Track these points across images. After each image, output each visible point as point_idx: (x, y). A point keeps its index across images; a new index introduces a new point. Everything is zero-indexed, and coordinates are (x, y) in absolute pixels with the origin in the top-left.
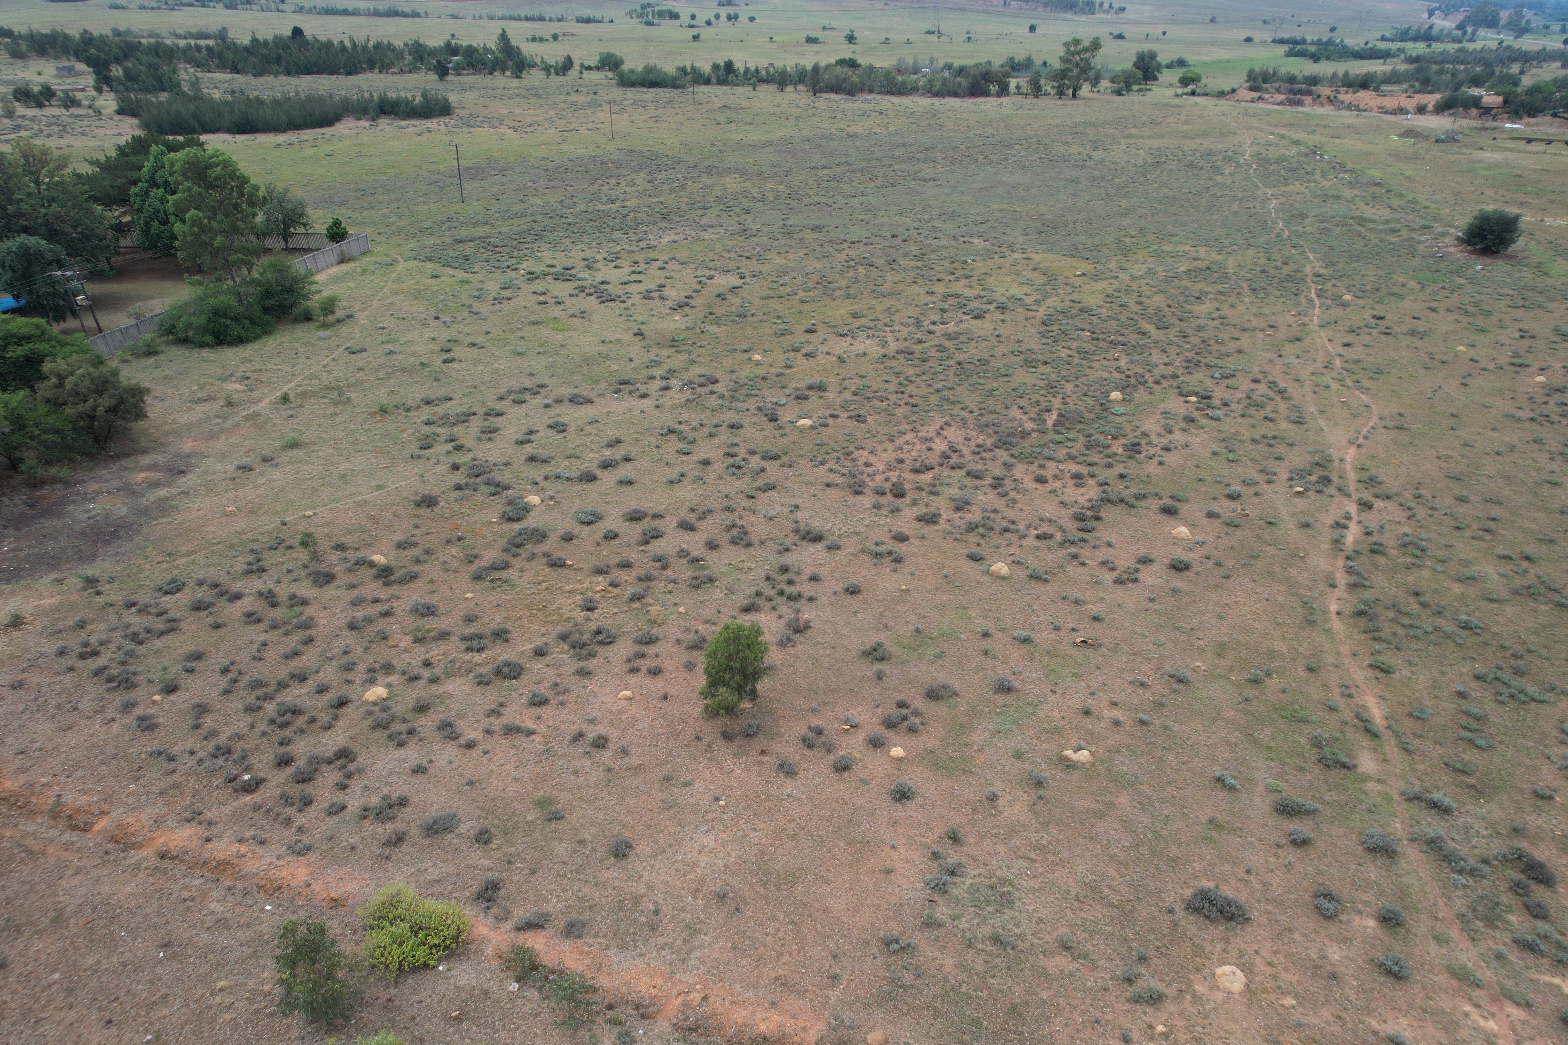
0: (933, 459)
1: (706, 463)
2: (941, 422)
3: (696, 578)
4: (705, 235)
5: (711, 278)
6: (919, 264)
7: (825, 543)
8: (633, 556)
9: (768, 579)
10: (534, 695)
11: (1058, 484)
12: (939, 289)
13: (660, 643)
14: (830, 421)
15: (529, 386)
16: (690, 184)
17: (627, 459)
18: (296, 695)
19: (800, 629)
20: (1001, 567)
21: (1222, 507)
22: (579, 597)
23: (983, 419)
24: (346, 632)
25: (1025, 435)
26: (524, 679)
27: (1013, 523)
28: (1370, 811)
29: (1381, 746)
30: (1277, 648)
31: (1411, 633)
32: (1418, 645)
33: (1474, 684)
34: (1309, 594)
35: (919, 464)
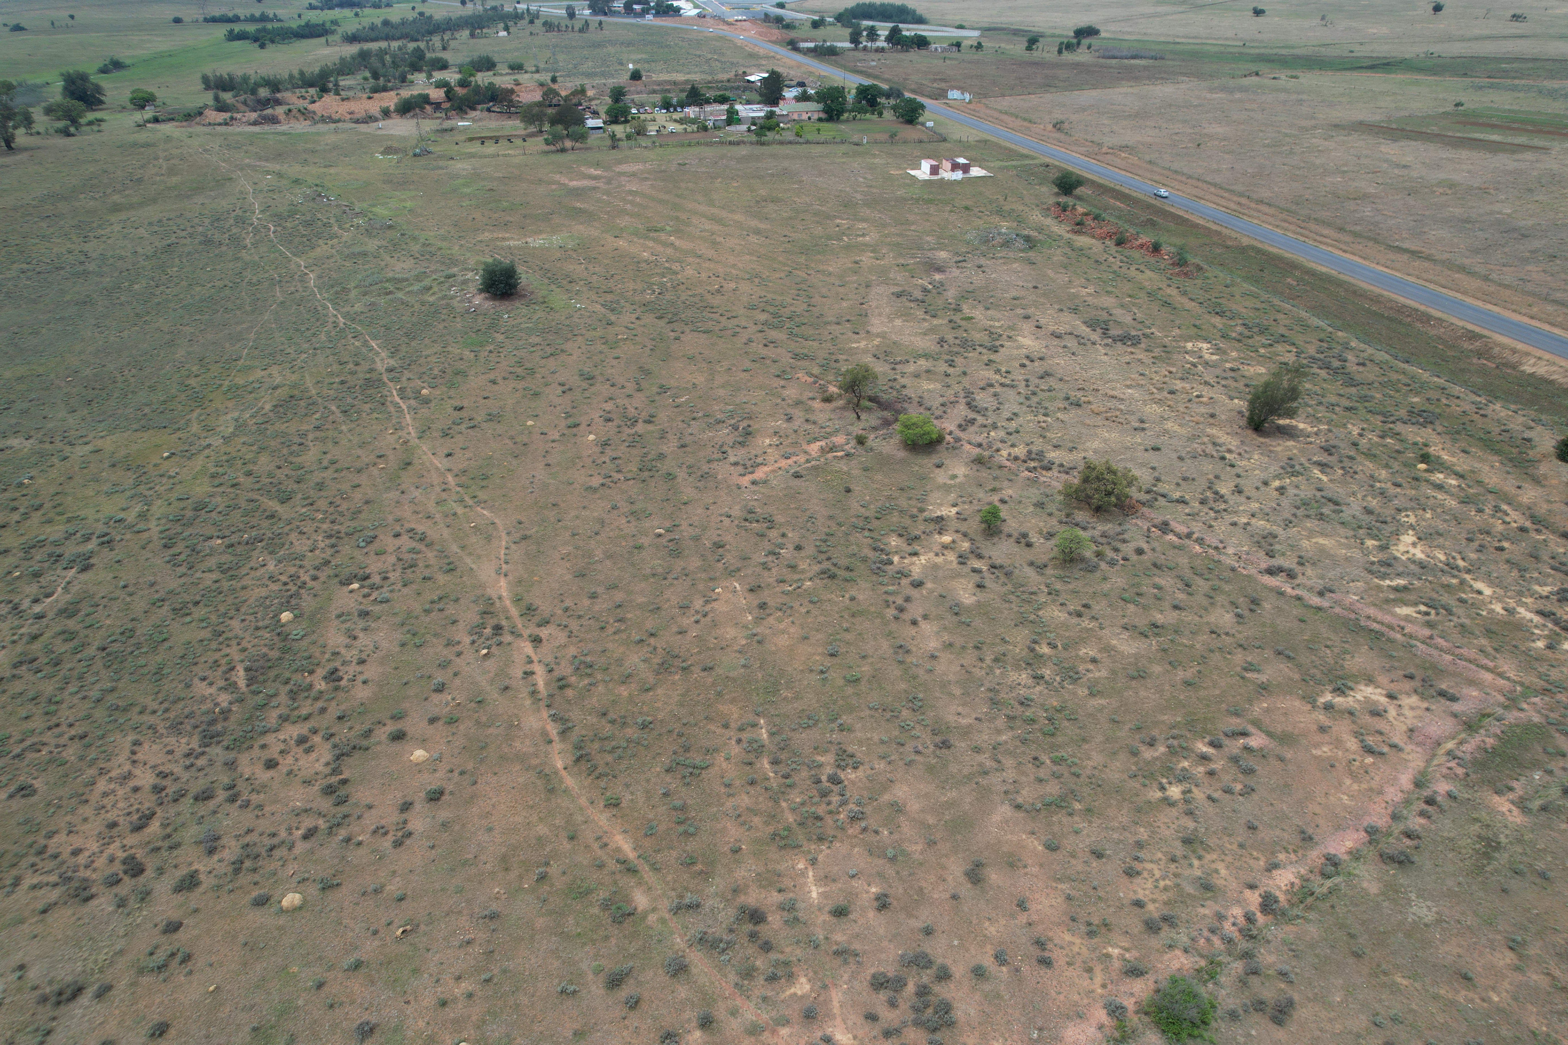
0: (148, 802)
2: (127, 745)
7: (88, 993)
11: (289, 760)
20: (291, 899)
21: (436, 705)
23: (172, 715)
25: (226, 714)
27: (274, 835)
28: (660, 941)
29: (642, 878)
30: (541, 833)
31: (616, 755)
32: (624, 764)
33: (668, 778)
34: (538, 761)
35: (136, 817)
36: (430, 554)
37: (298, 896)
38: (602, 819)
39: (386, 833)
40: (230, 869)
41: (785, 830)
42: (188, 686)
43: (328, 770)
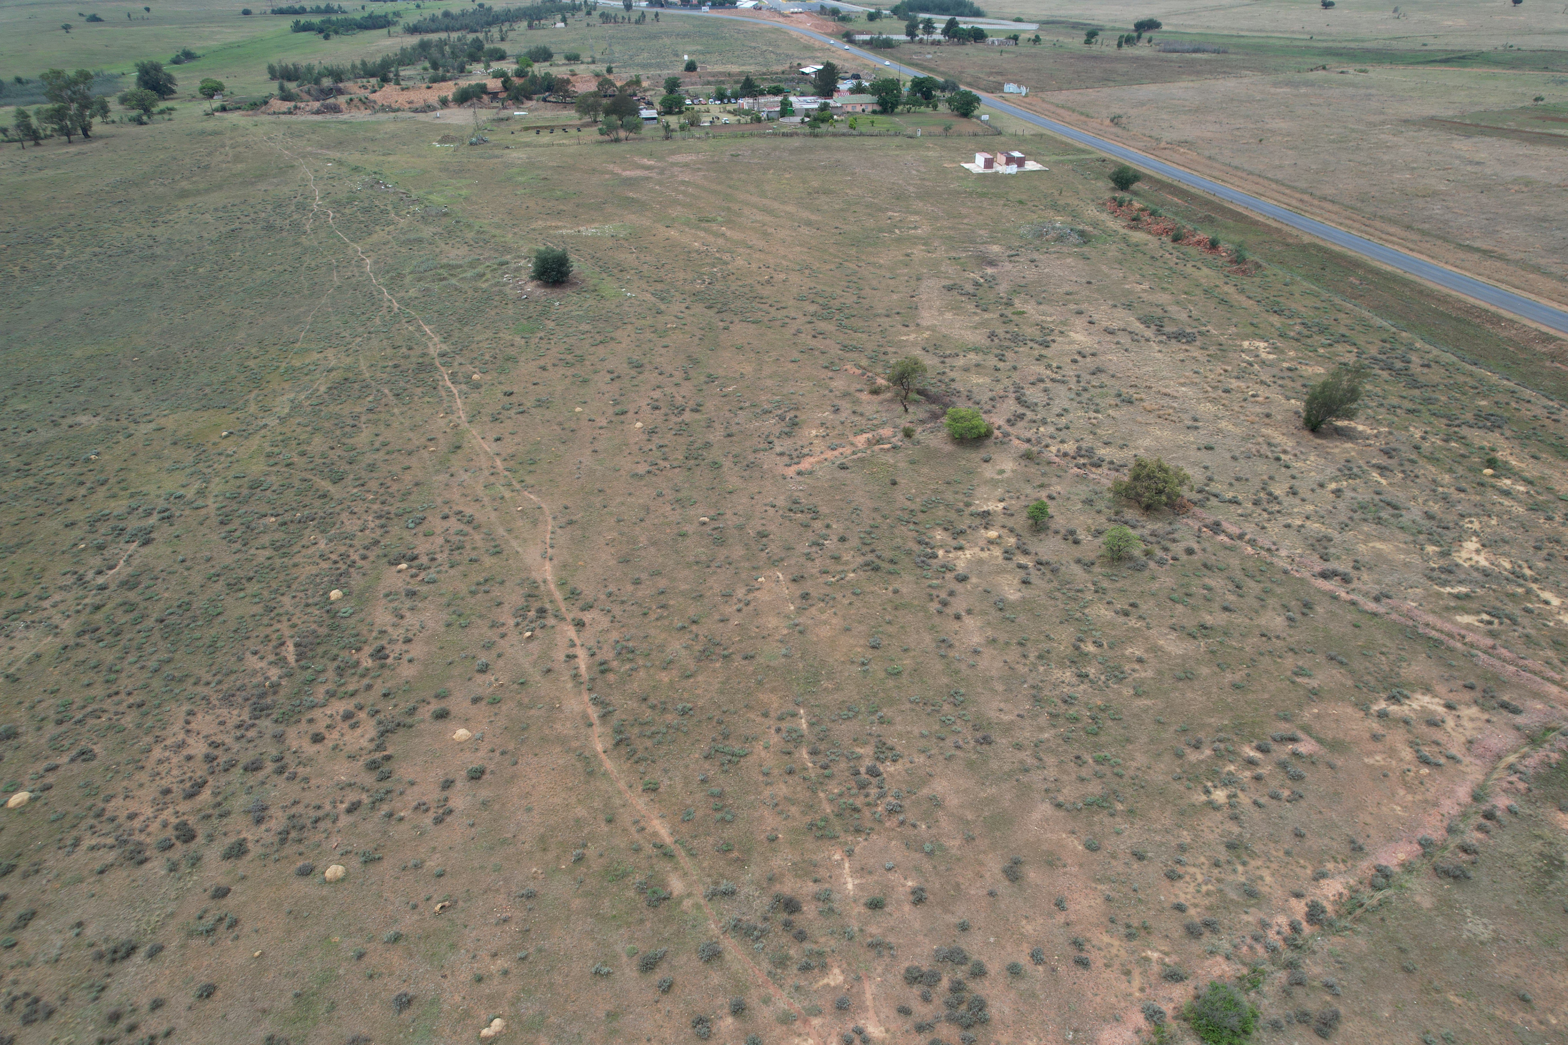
0: (200, 770)
2: (182, 715)
7: (141, 953)
11: (335, 735)
12: (77, 514)
20: (334, 871)
21: (479, 686)
25: (275, 687)
27: (319, 807)
28: (694, 927)
29: (678, 863)
30: (580, 815)
31: (655, 740)
32: (664, 749)
33: (707, 765)
34: (578, 744)
35: (188, 784)
36: (478, 537)
37: (340, 868)
38: (640, 803)
39: (427, 810)
40: (277, 839)
41: (822, 820)
42: (240, 659)
43: (372, 746)
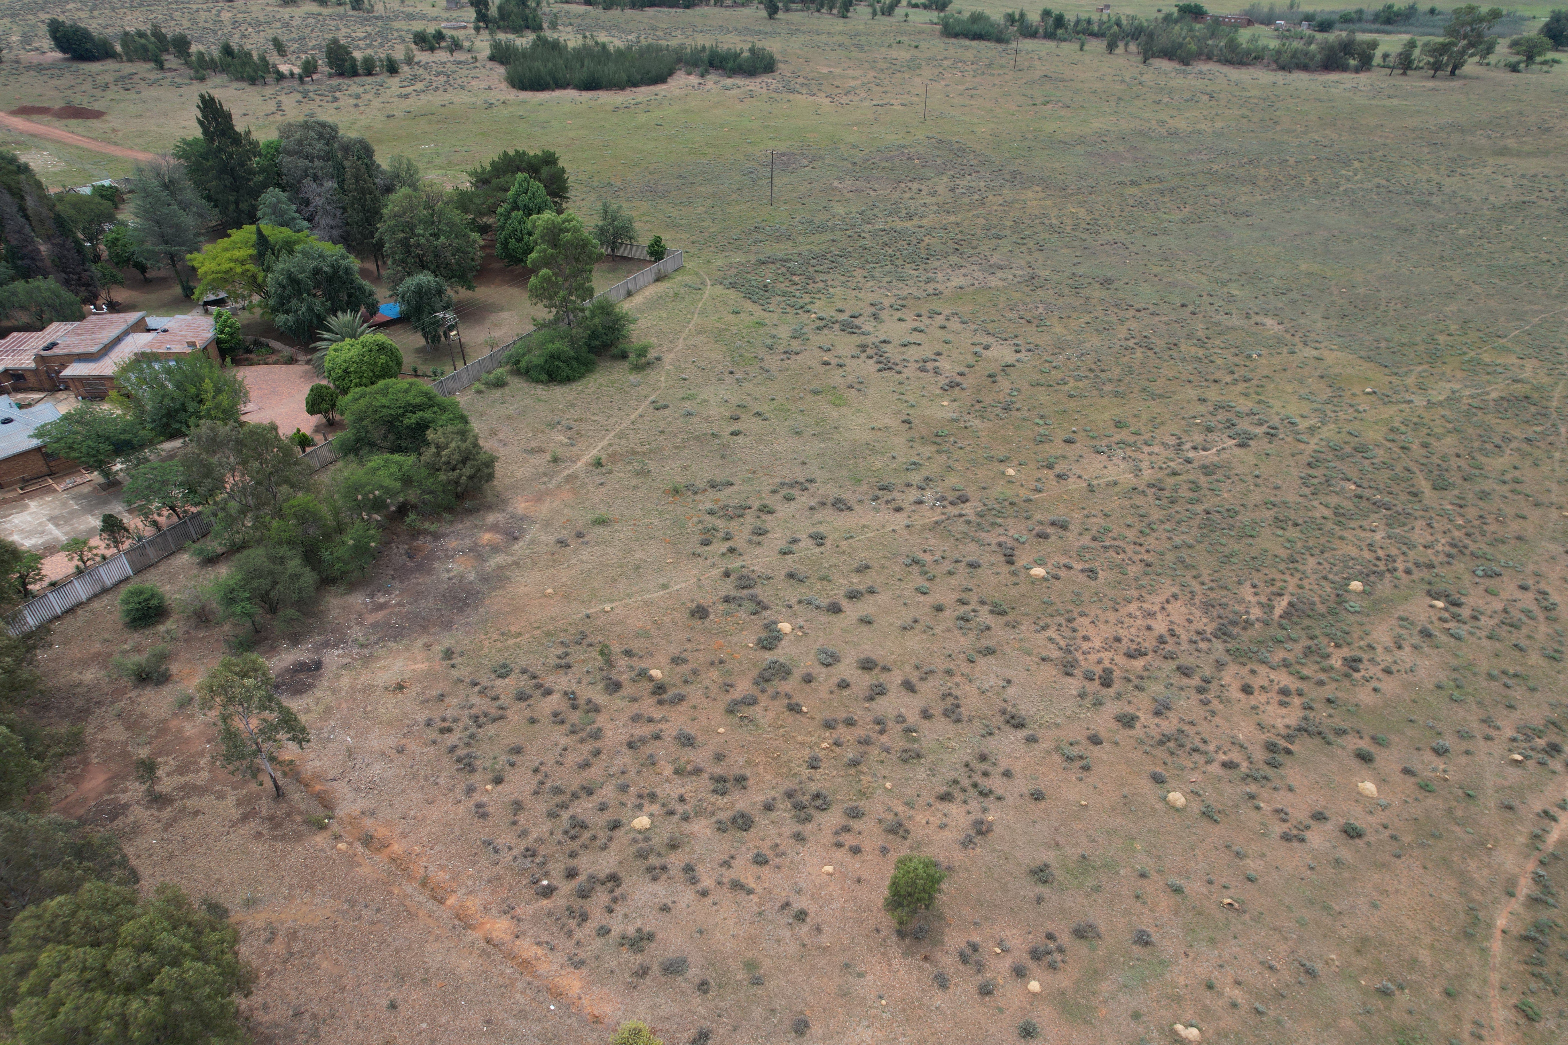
0: (1149, 644)
1: (939, 609)
2: (1169, 593)
3: (905, 751)
4: (993, 282)
5: (987, 348)
6: (1200, 353)
7: (1025, 732)
8: (858, 712)
9: (967, 765)
10: (758, 855)
11: (1263, 698)
12: (1213, 394)
13: (865, 818)
14: (1062, 573)
15: (801, 479)
16: (991, 197)
17: (871, 591)
18: (584, 808)
19: (982, 829)
20: (1177, 798)
21: (1423, 762)
22: (807, 751)
23: (1212, 595)
24: (625, 749)
25: (1248, 624)
26: (753, 830)
27: (1205, 742)
30: (1421, 958)
35: (1134, 646)
37: (1183, 800)
38: (1499, 1011)
39: (1284, 821)
40: (1159, 737)
42: (1239, 583)
43: (1284, 732)
